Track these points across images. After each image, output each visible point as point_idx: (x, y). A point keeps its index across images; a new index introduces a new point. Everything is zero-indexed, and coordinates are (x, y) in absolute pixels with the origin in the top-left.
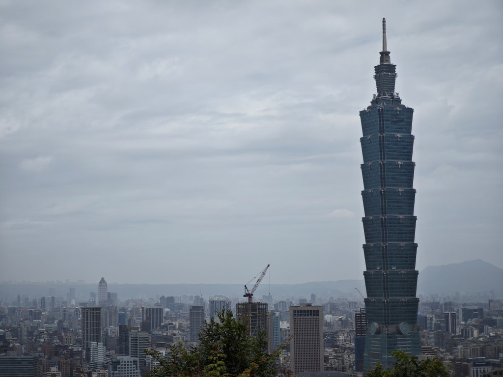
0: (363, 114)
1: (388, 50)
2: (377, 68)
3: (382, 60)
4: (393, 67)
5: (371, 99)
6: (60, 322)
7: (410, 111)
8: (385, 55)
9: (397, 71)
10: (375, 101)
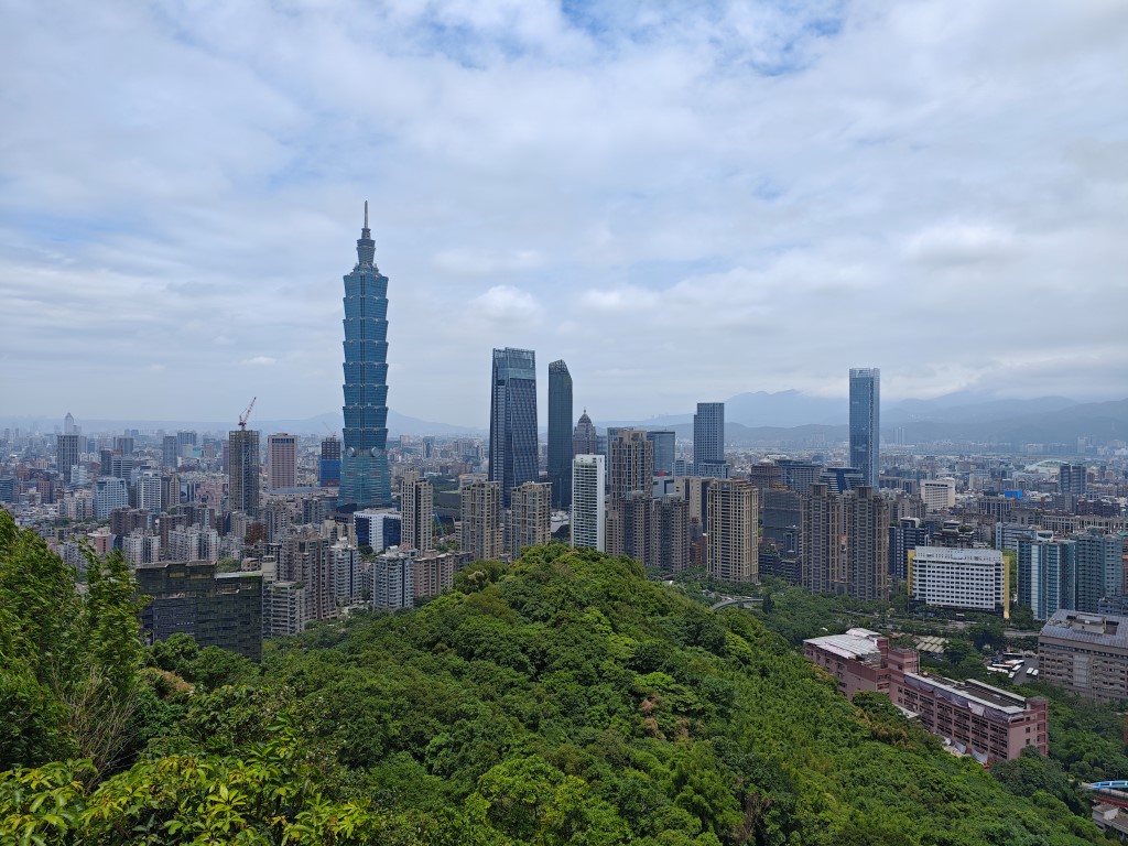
0: (345, 278)
1: (369, 227)
2: (359, 241)
3: (363, 236)
4: (373, 242)
5: (354, 266)
6: (28, 450)
7: (386, 279)
8: (366, 231)
9: (376, 245)
10: (357, 268)
